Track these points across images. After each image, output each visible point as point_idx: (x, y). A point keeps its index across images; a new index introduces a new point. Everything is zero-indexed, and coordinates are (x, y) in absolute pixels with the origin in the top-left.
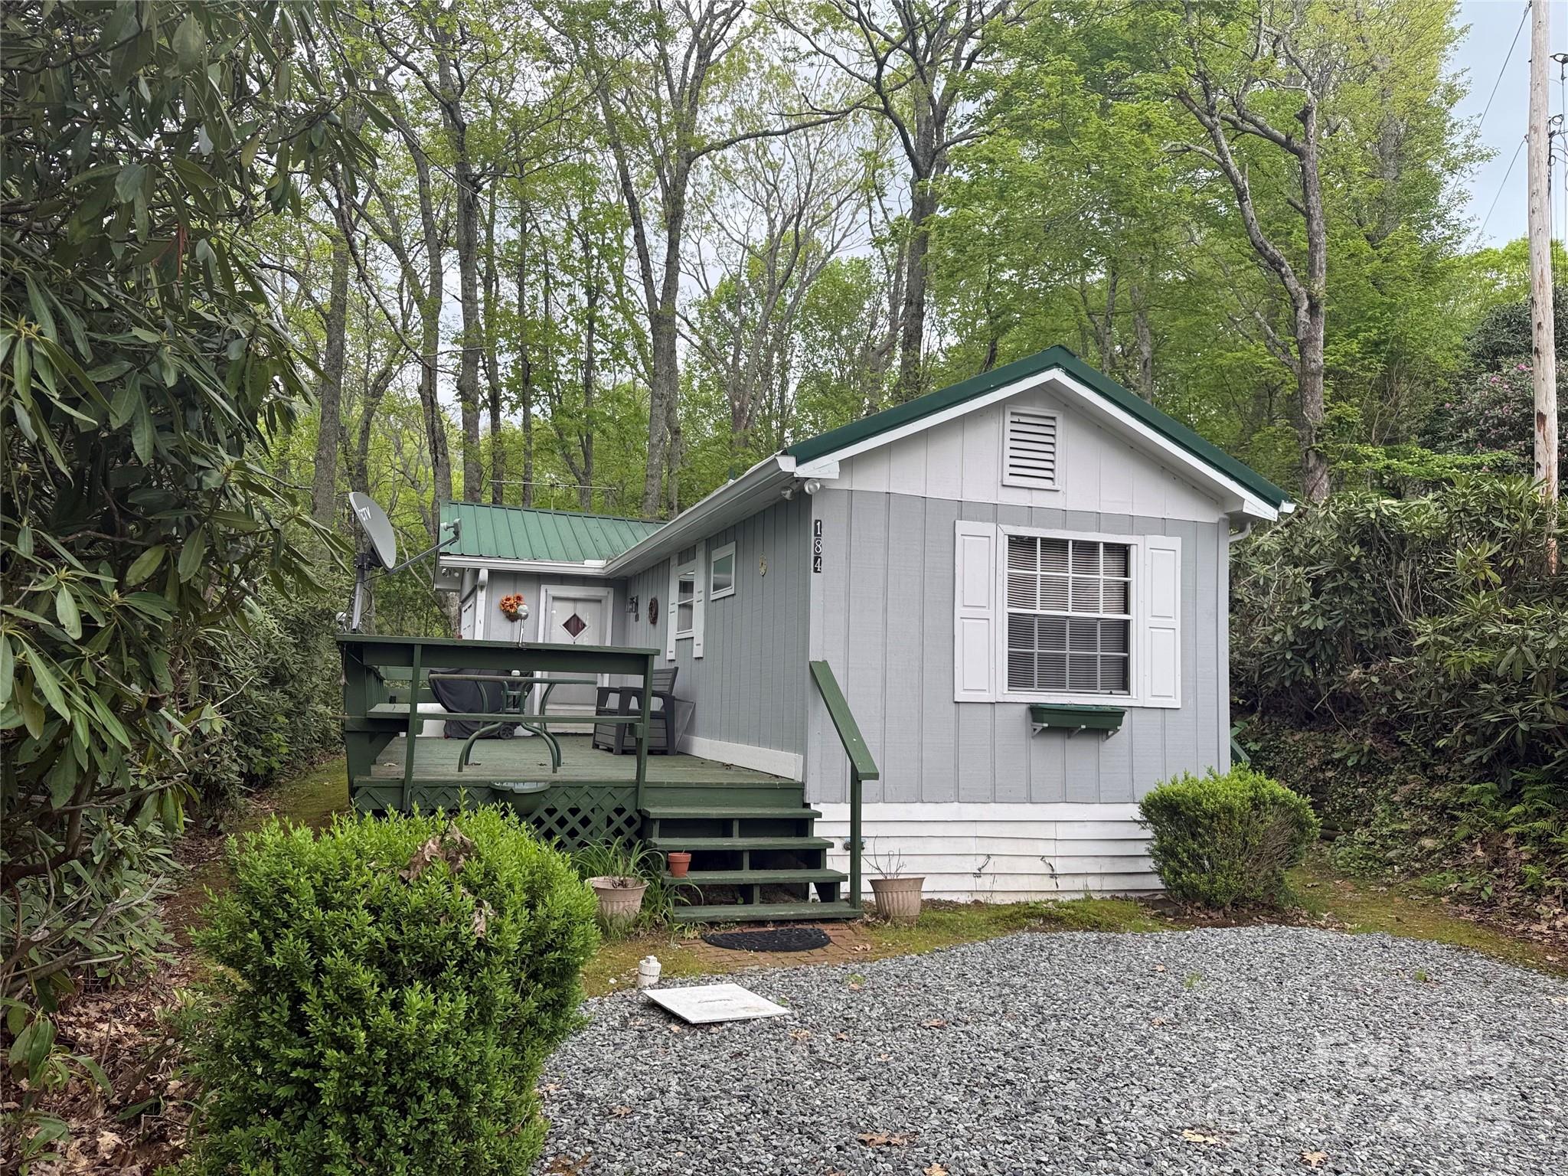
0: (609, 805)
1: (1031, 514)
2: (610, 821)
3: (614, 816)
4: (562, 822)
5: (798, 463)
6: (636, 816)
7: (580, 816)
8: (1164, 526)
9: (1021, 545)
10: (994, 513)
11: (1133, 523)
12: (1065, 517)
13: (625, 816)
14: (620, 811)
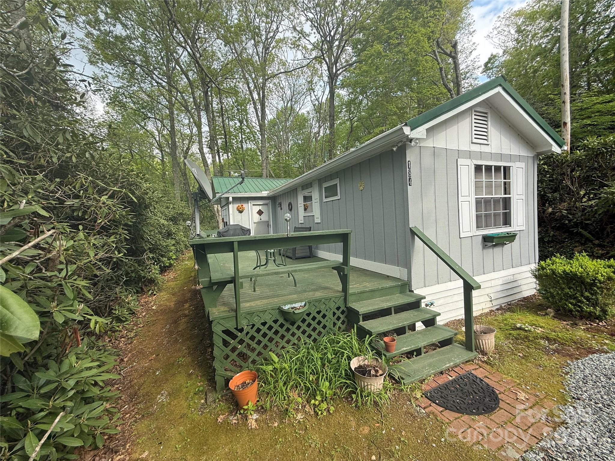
0: (333, 306)
1: (481, 155)
2: (334, 314)
3: (336, 311)
4: (314, 319)
5: (412, 130)
6: (345, 309)
7: (321, 314)
8: (519, 158)
9: (478, 168)
10: (470, 155)
11: (510, 158)
12: (492, 156)
13: (341, 310)
14: (338, 308)
